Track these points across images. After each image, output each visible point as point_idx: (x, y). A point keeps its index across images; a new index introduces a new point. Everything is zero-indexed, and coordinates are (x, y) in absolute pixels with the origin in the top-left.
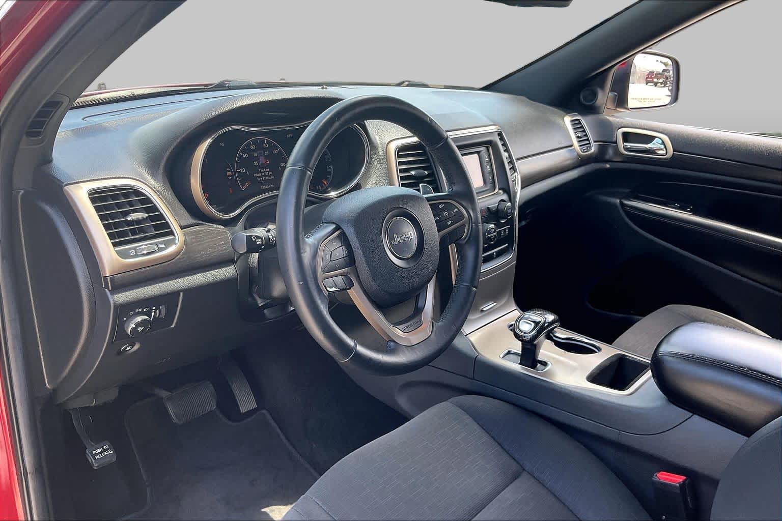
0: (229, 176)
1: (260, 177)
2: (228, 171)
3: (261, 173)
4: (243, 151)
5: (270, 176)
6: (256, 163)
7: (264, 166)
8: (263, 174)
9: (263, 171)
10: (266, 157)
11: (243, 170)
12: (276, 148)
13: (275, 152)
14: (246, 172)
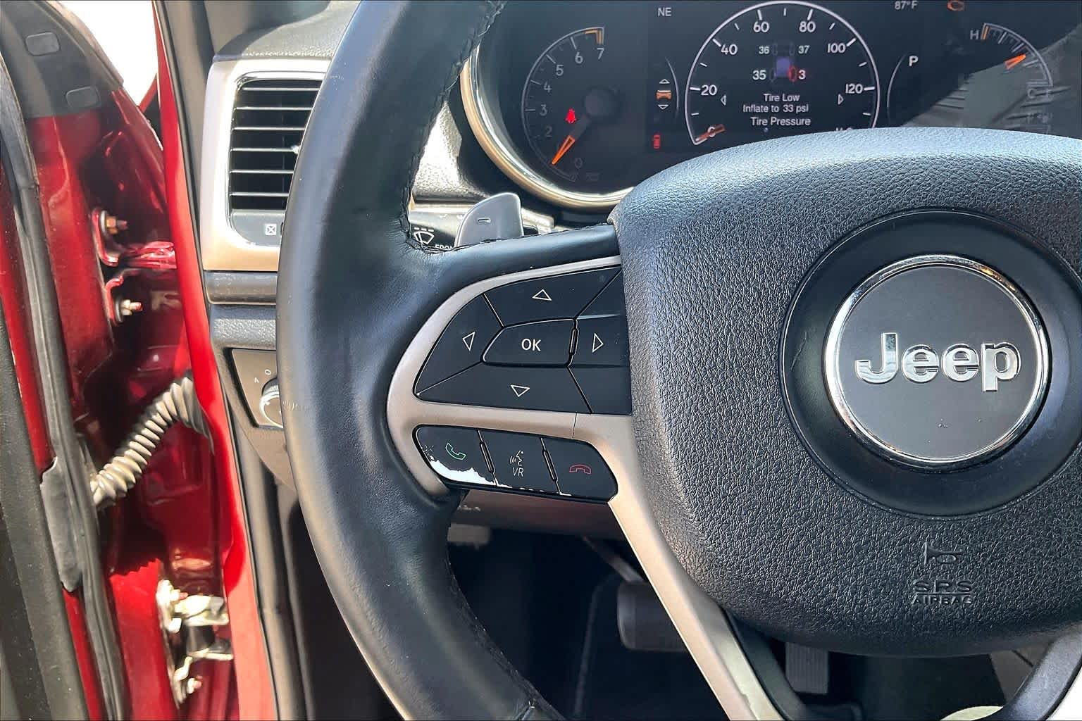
0: (664, 100)
1: (762, 115)
2: (664, 87)
3: (770, 104)
4: (725, 37)
5: (801, 115)
6: (760, 74)
7: (782, 85)
8: (776, 109)
9: (777, 98)
10: (800, 61)
11: (710, 89)
12: (843, 35)
13: (835, 48)
14: (719, 95)
